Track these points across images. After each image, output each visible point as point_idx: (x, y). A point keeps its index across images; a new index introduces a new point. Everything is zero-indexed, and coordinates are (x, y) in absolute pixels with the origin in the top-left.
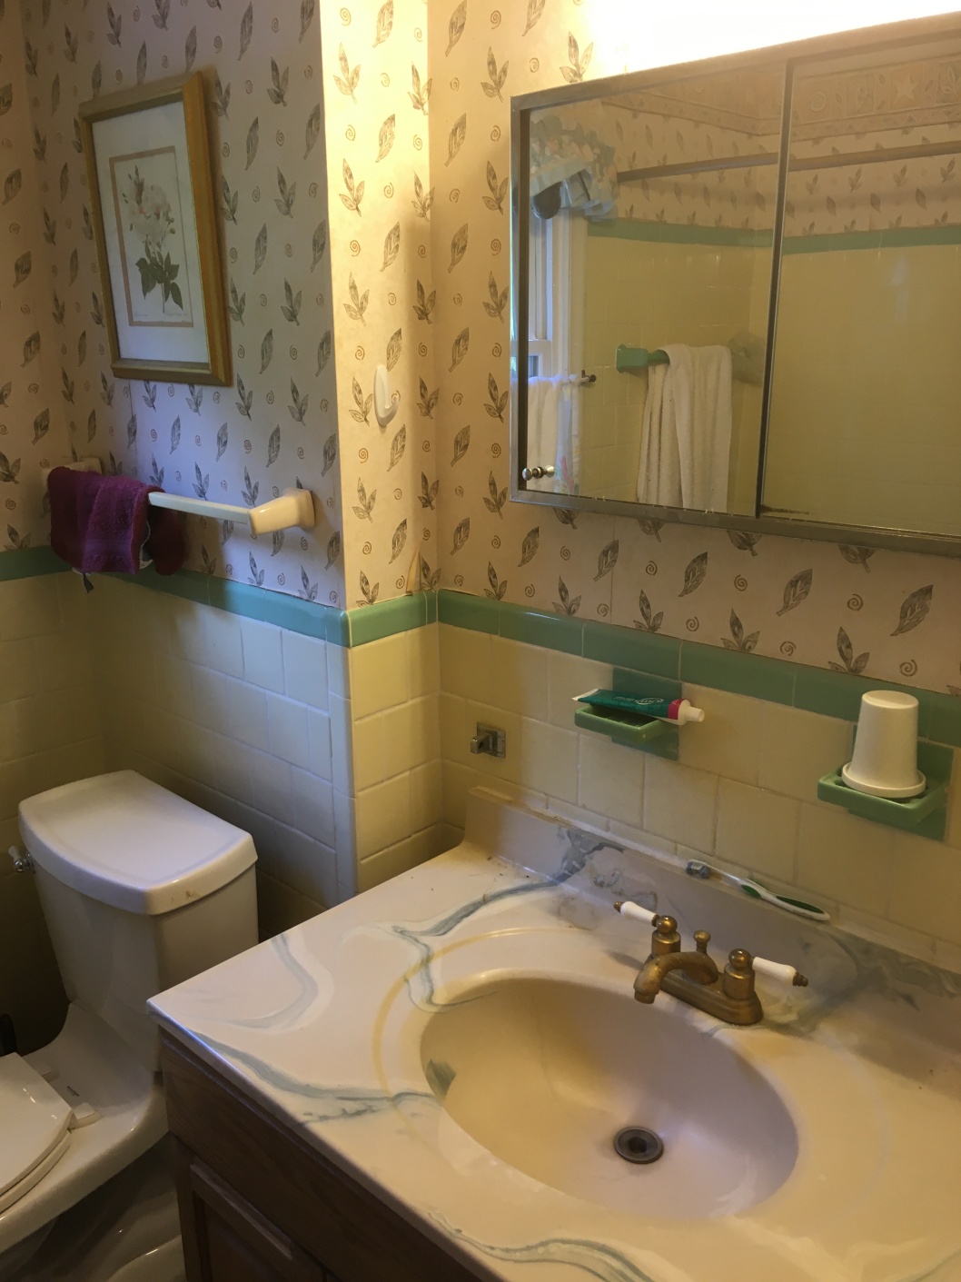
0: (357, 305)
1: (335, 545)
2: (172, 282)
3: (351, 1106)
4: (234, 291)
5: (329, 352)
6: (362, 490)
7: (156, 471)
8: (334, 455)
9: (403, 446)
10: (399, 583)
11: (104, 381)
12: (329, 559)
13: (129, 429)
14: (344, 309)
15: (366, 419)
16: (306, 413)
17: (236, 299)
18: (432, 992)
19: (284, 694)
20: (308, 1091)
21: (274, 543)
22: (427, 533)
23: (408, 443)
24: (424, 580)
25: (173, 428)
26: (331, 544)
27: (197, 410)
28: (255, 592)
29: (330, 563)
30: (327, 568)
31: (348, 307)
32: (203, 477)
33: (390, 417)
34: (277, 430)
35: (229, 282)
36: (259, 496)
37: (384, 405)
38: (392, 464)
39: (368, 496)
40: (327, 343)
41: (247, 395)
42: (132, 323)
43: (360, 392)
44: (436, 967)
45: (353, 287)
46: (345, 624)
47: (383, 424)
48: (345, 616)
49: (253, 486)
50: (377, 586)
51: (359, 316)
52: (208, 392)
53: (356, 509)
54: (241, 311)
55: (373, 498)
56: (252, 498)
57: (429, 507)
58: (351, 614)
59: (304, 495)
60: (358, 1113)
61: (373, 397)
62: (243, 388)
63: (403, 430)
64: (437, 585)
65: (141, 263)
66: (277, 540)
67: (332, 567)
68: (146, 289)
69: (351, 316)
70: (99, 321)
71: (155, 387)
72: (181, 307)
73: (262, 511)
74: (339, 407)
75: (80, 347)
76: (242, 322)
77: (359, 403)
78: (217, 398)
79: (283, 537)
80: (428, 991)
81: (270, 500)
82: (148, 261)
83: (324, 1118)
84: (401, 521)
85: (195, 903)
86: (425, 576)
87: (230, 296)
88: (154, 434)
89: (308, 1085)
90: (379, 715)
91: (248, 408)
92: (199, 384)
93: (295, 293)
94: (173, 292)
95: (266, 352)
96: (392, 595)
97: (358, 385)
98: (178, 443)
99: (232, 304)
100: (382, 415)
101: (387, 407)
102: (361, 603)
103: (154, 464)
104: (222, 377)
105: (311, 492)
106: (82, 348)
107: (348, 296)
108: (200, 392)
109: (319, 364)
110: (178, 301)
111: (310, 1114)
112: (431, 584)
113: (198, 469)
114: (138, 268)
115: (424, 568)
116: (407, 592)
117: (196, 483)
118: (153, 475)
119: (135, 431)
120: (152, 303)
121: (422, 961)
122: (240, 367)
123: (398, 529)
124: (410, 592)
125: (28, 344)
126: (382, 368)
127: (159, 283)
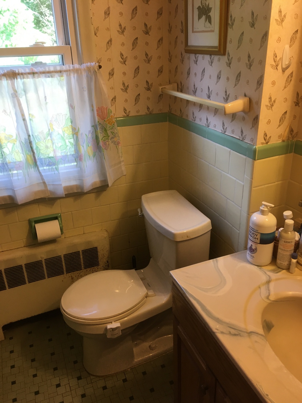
0: (281, 19)
1: (256, 120)
2: (209, 14)
3: (233, 331)
4: (231, 16)
5: (266, 40)
6: (270, 98)
7: (194, 88)
8: (261, 83)
9: (291, 80)
10: (280, 137)
11: (182, 54)
12: (253, 125)
13: (188, 72)
14: (275, 21)
15: (277, 68)
16: (252, 66)
17: (231, 20)
18: (269, 295)
19: (228, 174)
20: (218, 320)
21: (232, 117)
22: (295, 117)
23: (293, 79)
24: (290, 136)
25: (202, 72)
26: (254, 119)
27: (211, 65)
28: (223, 135)
29: (253, 127)
30: (251, 129)
31: (276, 20)
32: (210, 91)
33: (287, 68)
34: (240, 73)
35: (230, 13)
36: (229, 99)
37: (286, 62)
38: (285, 87)
39: (273, 101)
40: (265, 36)
41: (230, 59)
42: (193, 32)
43: (276, 57)
44: (272, 285)
45: (280, 12)
46: (255, 151)
47: (284, 70)
48: (256, 148)
49: (227, 95)
50: (270, 137)
51: (281, 24)
52: (216, 58)
53: (267, 106)
54: (233, 24)
55: (274, 101)
56: (227, 100)
57: (298, 106)
58: (258, 147)
59: (246, 99)
60: (235, 335)
61: (281, 59)
62: (229, 56)
63: (292, 73)
64: (295, 138)
65: (199, 8)
66: (234, 116)
67: (253, 129)
68: (199, 18)
69: (277, 24)
70: (182, 32)
71: (198, 56)
72: (211, 24)
73: (229, 105)
74: (267, 63)
75: (175, 41)
76: (233, 29)
77: (275, 61)
78: (219, 60)
79: (236, 115)
80: (268, 294)
81: (233, 101)
82: (201, 6)
83: (222, 333)
84: (285, 111)
85: (189, 240)
86: (291, 134)
87: (229, 19)
88: (195, 74)
89: (218, 318)
90: (263, 186)
91: (230, 64)
92: (213, 55)
93: (255, 16)
94: (209, 19)
95: (240, 41)
96: (275, 141)
97: (276, 54)
98: (203, 78)
99: (230, 22)
100: (284, 67)
101: (287, 63)
102: (262, 143)
103: (194, 86)
104: (222, 52)
105: (250, 98)
106: (176, 42)
107: (278, 15)
108: (214, 58)
109: (261, 45)
110: (210, 22)
111: (218, 330)
112: (293, 138)
113: (209, 88)
114: (197, 10)
115: (291, 131)
116: (282, 140)
117: (208, 93)
118: (194, 90)
119: (190, 73)
120: (200, 24)
121: (267, 282)
122: (230, 48)
123: (283, 115)
124: (284, 140)
125: (159, 41)
126: (287, 46)
127: (204, 15)
